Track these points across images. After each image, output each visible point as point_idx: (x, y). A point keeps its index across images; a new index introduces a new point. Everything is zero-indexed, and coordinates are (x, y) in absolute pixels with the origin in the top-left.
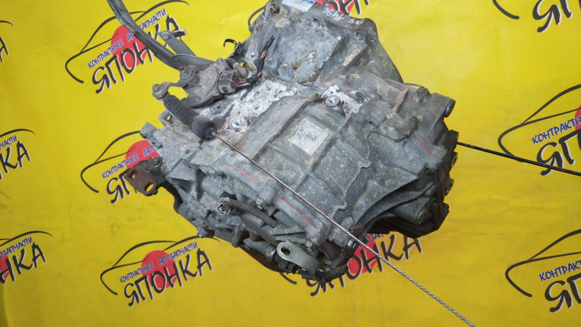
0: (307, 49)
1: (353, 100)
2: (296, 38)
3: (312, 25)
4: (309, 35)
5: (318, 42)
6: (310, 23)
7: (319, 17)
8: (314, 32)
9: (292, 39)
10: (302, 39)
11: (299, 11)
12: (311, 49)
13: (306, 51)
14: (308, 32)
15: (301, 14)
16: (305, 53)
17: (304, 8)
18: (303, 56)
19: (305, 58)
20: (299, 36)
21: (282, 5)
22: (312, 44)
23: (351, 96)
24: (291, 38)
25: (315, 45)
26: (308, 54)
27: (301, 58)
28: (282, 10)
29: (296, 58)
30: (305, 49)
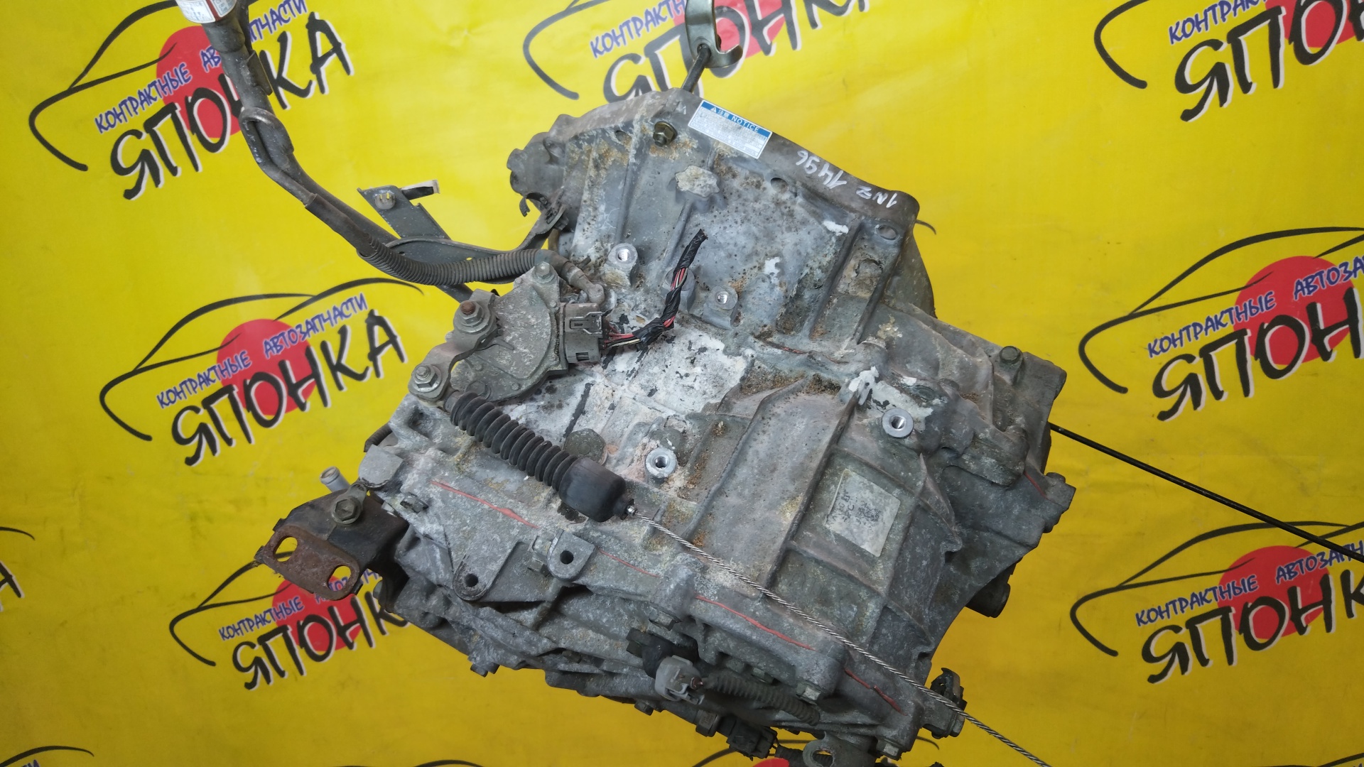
0: (759, 248)
1: (908, 398)
2: (730, 218)
3: (764, 189)
4: (760, 214)
5: (783, 233)
6: (758, 182)
7: (790, 177)
8: (772, 206)
9: (718, 218)
10: (745, 221)
11: (737, 152)
12: (769, 248)
13: (757, 253)
14: (757, 206)
15: (741, 158)
16: (755, 258)
17: (747, 145)
18: (750, 265)
19: (756, 270)
20: (735, 214)
21: (687, 130)
22: (770, 236)
23: (903, 389)
24: (715, 216)
25: (778, 240)
26: (761, 261)
27: (744, 268)
28: (683, 137)
29: (732, 267)
30: (753, 248)
